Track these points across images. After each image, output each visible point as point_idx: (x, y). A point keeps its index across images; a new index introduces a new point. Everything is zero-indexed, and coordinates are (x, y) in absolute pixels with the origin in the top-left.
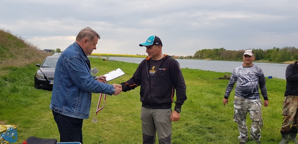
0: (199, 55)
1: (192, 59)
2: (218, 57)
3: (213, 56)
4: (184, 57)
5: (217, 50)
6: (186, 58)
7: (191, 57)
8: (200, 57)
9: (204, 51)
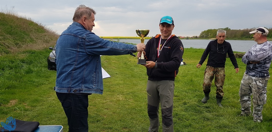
0: (204, 35)
1: (198, 39)
4: (190, 37)
6: (192, 38)
7: (196, 38)
8: (206, 37)
9: (209, 31)
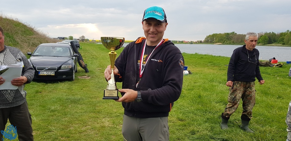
0: (209, 40)
1: (203, 44)
2: (229, 42)
3: (224, 40)
4: (194, 42)
5: (228, 34)
6: (196, 43)
7: (201, 42)
8: (211, 41)
9: (214, 36)
